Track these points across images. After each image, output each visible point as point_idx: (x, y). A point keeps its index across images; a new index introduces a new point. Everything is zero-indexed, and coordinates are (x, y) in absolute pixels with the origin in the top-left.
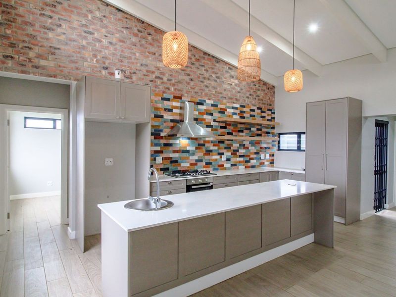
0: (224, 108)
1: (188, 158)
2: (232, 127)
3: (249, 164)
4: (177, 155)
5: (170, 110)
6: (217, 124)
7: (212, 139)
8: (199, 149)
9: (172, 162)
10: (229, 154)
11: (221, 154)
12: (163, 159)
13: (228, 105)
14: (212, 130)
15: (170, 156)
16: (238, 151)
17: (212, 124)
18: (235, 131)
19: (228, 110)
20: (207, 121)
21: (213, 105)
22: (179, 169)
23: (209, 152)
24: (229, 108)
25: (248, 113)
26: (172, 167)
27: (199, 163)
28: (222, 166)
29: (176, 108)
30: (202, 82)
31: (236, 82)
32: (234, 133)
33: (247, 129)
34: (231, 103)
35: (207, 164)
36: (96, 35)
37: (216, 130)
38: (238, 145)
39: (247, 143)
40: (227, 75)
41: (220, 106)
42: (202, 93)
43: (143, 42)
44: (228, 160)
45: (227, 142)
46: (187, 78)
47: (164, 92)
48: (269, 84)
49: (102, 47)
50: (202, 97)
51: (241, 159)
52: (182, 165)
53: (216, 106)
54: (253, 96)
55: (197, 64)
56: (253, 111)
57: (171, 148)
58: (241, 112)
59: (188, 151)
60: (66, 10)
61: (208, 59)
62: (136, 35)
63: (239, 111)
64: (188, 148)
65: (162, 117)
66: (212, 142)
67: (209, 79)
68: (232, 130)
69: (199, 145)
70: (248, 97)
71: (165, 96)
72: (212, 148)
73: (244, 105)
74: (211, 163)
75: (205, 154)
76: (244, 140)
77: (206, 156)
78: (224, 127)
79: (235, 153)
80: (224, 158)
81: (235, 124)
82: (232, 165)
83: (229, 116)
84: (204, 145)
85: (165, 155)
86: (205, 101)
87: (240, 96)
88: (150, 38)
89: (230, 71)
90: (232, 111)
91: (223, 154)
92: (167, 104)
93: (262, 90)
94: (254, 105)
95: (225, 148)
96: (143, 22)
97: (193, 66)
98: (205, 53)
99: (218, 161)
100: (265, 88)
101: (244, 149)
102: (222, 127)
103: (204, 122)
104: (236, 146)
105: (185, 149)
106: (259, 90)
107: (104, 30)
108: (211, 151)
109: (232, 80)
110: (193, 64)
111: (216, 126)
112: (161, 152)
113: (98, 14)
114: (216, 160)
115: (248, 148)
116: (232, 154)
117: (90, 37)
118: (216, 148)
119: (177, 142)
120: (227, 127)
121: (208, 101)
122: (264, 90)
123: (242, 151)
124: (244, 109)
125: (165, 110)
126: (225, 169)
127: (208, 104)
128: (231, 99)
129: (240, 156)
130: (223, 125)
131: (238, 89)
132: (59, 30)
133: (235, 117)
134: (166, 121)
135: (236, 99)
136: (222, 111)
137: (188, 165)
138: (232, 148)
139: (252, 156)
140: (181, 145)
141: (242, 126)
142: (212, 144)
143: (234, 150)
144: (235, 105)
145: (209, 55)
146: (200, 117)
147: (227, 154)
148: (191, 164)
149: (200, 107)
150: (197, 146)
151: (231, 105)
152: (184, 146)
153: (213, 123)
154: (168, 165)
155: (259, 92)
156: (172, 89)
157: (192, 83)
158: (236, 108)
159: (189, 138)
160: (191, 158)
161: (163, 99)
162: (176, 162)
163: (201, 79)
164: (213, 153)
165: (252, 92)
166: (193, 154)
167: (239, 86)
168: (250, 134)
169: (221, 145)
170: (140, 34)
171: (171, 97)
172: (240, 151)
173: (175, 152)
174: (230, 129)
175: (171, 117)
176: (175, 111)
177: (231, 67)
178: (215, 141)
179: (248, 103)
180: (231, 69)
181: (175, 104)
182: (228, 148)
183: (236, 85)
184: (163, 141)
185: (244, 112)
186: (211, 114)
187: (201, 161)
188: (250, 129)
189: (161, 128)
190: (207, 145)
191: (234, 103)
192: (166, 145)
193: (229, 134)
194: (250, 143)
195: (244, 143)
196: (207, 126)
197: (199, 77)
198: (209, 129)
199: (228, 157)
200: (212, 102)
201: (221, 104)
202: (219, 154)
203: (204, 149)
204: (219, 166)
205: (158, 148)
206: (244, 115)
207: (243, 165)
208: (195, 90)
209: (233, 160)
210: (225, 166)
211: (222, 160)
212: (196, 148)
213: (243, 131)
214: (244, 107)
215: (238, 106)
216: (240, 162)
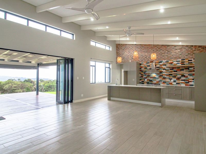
2: (177, 69)
3: (188, 84)
4: (152, 79)
5: (149, 66)
6: (168, 68)
7: (166, 74)
8: (160, 77)
9: (150, 81)
11: (171, 79)
12: (147, 80)
13: (174, 60)
14: (166, 71)
16: (181, 78)
18: (179, 70)
19: (174, 62)
20: (163, 68)
21: (166, 62)
22: (152, 83)
23: (164, 78)
24: (175, 61)
25: (186, 62)
26: (150, 82)
27: (160, 82)
29: (151, 65)
30: (161, 55)
31: (179, 51)
32: (178, 71)
33: (186, 69)
34: (176, 59)
35: (163, 82)
36: (131, 52)
37: (168, 70)
38: (181, 76)
39: (186, 75)
40: (174, 49)
42: (161, 59)
43: (141, 50)
44: (174, 81)
45: (174, 75)
47: (147, 61)
48: (203, 46)
49: (132, 54)
51: (183, 81)
52: (154, 82)
53: (168, 62)
54: (191, 54)
55: (159, 50)
56: (191, 60)
58: (182, 62)
59: (156, 78)
60: (126, 49)
61: (164, 47)
62: (140, 49)
64: (156, 77)
65: (147, 68)
66: (166, 75)
67: (164, 53)
68: (177, 70)
69: (160, 76)
70: (187, 55)
71: (148, 62)
74: (166, 82)
75: (162, 79)
78: (173, 69)
79: (178, 79)
80: (172, 81)
81: (179, 67)
82: (177, 84)
83: (175, 65)
84: (162, 76)
85: (148, 79)
86: (162, 61)
87: (181, 56)
88: (143, 48)
89: (175, 48)
90: (177, 62)
91: (172, 79)
92: (148, 64)
93: (197, 50)
94: (191, 58)
95: (173, 77)
96: (141, 45)
97: (157, 51)
98: (162, 45)
100: (200, 48)
101: (184, 77)
102: (170, 69)
103: (162, 68)
104: (179, 76)
106: (195, 51)
107: (132, 51)
108: (166, 78)
109: (176, 51)
110: (157, 50)
111: (168, 69)
112: (147, 78)
113: (131, 47)
114: (168, 81)
115: (187, 77)
116: (176, 79)
117: (130, 53)
118: (168, 77)
119: (152, 75)
121: (164, 61)
122: (200, 50)
124: (184, 61)
125: (148, 66)
126: (173, 85)
128: (176, 58)
129: (182, 80)
130: (172, 68)
131: (180, 53)
132: (125, 54)
133: (178, 65)
134: (148, 69)
135: (179, 58)
137: (156, 82)
138: (176, 77)
139: (190, 81)
140: (153, 76)
141: (184, 68)
143: (178, 78)
144: (178, 60)
145: (164, 45)
146: (161, 66)
147: (174, 79)
148: (157, 82)
149: (160, 63)
151: (176, 60)
153: (166, 68)
155: (195, 52)
158: (179, 61)
159: (156, 74)
160: (157, 80)
162: (152, 81)
163: (161, 54)
164: (166, 79)
165: (189, 53)
166: (158, 79)
167: (180, 52)
168: (189, 71)
169: (170, 76)
170: (140, 48)
171: (149, 62)
173: (151, 78)
174: (175, 70)
175: (150, 68)
176: (151, 66)
177: (176, 46)
178: (167, 74)
179: (187, 58)
180: (175, 47)
181: (151, 64)
183: (179, 52)
184: (147, 75)
185: (184, 62)
186: (166, 65)
187: (161, 81)
188: (188, 69)
189: (146, 71)
190: (163, 76)
191: (178, 59)
192: (148, 76)
193: (174, 71)
194: (188, 75)
195: (184, 75)
196: (164, 69)
197: (160, 54)
198: (165, 70)
199: (174, 80)
200: (166, 61)
201: (170, 61)
202: (169, 79)
203: (162, 77)
204: (170, 83)
205: (146, 77)
206: (184, 63)
207: (184, 84)
208: (158, 58)
209: (178, 82)
210: (173, 83)
211: (171, 81)
212: (159, 77)
213: (183, 70)
214: (184, 60)
215: (180, 60)
216: (182, 83)
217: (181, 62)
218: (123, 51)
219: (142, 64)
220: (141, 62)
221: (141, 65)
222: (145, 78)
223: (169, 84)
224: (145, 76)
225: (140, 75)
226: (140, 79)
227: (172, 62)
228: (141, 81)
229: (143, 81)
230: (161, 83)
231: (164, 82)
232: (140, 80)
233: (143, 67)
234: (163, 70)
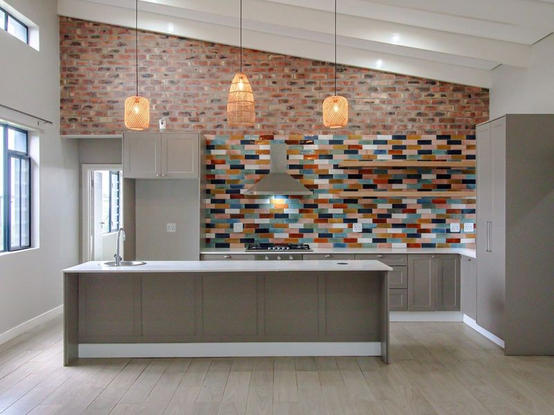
0: (357, 144)
1: (286, 226)
2: (375, 176)
3: (418, 241)
4: (266, 221)
5: (256, 157)
6: (341, 172)
7: (330, 196)
8: (307, 212)
9: (258, 231)
10: (370, 221)
11: (351, 222)
12: (246, 226)
13: (365, 138)
14: (331, 182)
15: (256, 223)
16: (389, 216)
17: (330, 173)
18: (382, 182)
19: (365, 147)
20: (320, 168)
21: (331, 142)
22: (271, 241)
23: (325, 217)
24: (367, 143)
25: (412, 147)
26: (259, 239)
27: (305, 235)
28: (355, 240)
29: (266, 152)
30: (311, 108)
31: (384, 96)
32: (379, 186)
33: (409, 177)
34: (373, 134)
35: (320, 235)
36: (155, 77)
37: (339, 181)
38: (390, 206)
39: (410, 203)
40: (364, 88)
41: (347, 142)
42: (311, 125)
43: (214, 70)
44: (366, 231)
45: (361, 202)
46: (283, 107)
47: (245, 133)
48: (470, 88)
49: (163, 89)
50: (310, 132)
51: (399, 231)
52: (276, 235)
53: (340, 142)
54: (426, 115)
55: (301, 82)
56: (429, 142)
57: (256, 211)
58: (394, 147)
59: (286, 215)
60: (122, 57)
61: (321, 70)
62: (204, 64)
63: (391, 146)
64: (286, 211)
65: (242, 167)
66: (330, 201)
68: (375, 181)
69: (306, 206)
70: (413, 120)
71: (247, 137)
72: (331, 211)
73: (404, 134)
74: (330, 236)
75: (316, 221)
76: (405, 198)
77: (319, 224)
78: (359, 177)
79: (381, 219)
80: (357, 228)
81: (382, 170)
82: (375, 241)
83: (369, 159)
84: (316, 206)
85: (248, 221)
86: (316, 138)
87: (393, 120)
88: (223, 62)
89: (369, 80)
90: (375, 147)
91: (355, 221)
92: (251, 149)
93: (450, 101)
94: (428, 133)
95: (360, 211)
96: (213, 44)
97: (292, 87)
98: (316, 63)
99: (344, 232)
100: (458, 95)
101: (404, 212)
102: (351, 177)
103: (314, 170)
104: (383, 207)
105: (280, 212)
106: (441, 103)
107: (163, 69)
108: (330, 216)
109: (373, 94)
110: (293, 83)
111: (340, 175)
112: (241, 216)
113: (157, 51)
114: (341, 230)
115: (414, 211)
116: (374, 221)
117: (148, 80)
118: (340, 211)
119: (268, 201)
120: (364, 175)
121: (321, 137)
122: (458, 101)
123: (399, 217)
124: (404, 142)
125: (248, 157)
126: (360, 245)
127: (322, 142)
128: (374, 127)
129: (395, 226)
130: (356, 172)
131: (389, 108)
132: (117, 81)
133: (380, 157)
134: (248, 173)
135: (384, 127)
136: (353, 150)
137: (286, 236)
138: (374, 211)
139: (423, 226)
140: (273, 207)
141: (401, 172)
142: (332, 205)
143: (380, 215)
144: (380, 137)
145: (324, 63)
146: (308, 162)
147: (365, 221)
148: (292, 235)
149: (306, 147)
150: (302, 208)
151: (372, 138)
152: (279, 207)
153: (332, 171)
154: (253, 235)
155: (441, 108)
156: (258, 126)
157: (292, 113)
158: (385, 142)
159: (287, 196)
160: (291, 226)
161: (244, 142)
162: (265, 231)
163: (309, 104)
164: (333, 219)
165: (422, 109)
166: (295, 220)
167: (389, 102)
168: (420, 186)
169: (350, 206)
170: (209, 61)
171: (256, 138)
172: (394, 216)
173: (262, 216)
174: (369, 179)
175: (257, 167)
176: (262, 157)
177: (370, 73)
178: (338, 200)
179: (415, 129)
180: (370, 77)
181: (262, 147)
182: (367, 211)
183: (383, 102)
184: (244, 202)
185: (404, 147)
186: (330, 157)
187: (311, 231)
188: (418, 177)
189: (240, 183)
190: (320, 206)
191: (379, 133)
192: (247, 206)
193: (366, 187)
194: (418, 203)
195: (404, 202)
196: (322, 177)
197: (304, 102)
198: (326, 181)
199: (366, 227)
200: (331, 137)
201: (350, 138)
202: (346, 221)
203: (315, 212)
204: (347, 240)
205: (237, 211)
206: (404, 152)
207: (403, 242)
208: (298, 123)
209: (378, 232)
210: (360, 240)
211: (354, 231)
212: (301, 211)
213: (400, 182)
214: (404, 137)
215: (389, 138)
216: (394, 235)
217: (389, 147)
218: (105, 66)
219: (220, 147)
220: (214, 133)
221: (214, 152)
222: (233, 216)
223: (342, 242)
224: (233, 207)
225: (208, 201)
226: (208, 221)
227: (353, 146)
228: (212, 235)
229: (222, 231)
230: (309, 240)
231: (324, 237)
232: (209, 226)
233: (223, 162)
234: (317, 181)
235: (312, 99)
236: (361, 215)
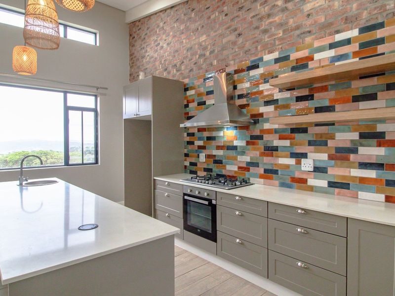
0: (307, 55)
1: (236, 159)
2: (332, 94)
4: (221, 153)
5: (212, 92)
6: (287, 95)
7: (276, 125)
8: (253, 144)
9: (215, 162)
10: (324, 157)
11: (300, 156)
12: (207, 157)
13: (317, 44)
14: (276, 109)
15: (214, 154)
16: (355, 151)
17: (275, 98)
18: (344, 101)
19: (317, 57)
20: (266, 93)
21: (277, 61)
22: (224, 172)
23: (271, 150)
24: (321, 49)
25: (393, 38)
26: (216, 169)
27: (252, 169)
28: (304, 181)
30: (257, 28)
32: (338, 107)
33: (389, 87)
34: (331, 34)
35: (266, 171)
36: (161, 44)
37: (286, 107)
38: (355, 136)
41: (295, 56)
42: (257, 48)
43: (188, 24)
44: (319, 170)
45: (313, 130)
47: (207, 71)
50: (256, 55)
51: (372, 174)
52: (228, 167)
53: (287, 58)
57: (214, 143)
58: (363, 46)
59: (235, 148)
60: (149, 37)
63: (357, 45)
64: (236, 143)
65: (204, 103)
66: (276, 131)
67: (269, 16)
68: (331, 100)
69: (252, 137)
71: (208, 75)
72: (277, 143)
73: (380, 21)
74: (275, 172)
75: (262, 154)
76: (382, 121)
77: (265, 158)
78: (310, 97)
79: (342, 154)
80: (307, 165)
81: (342, 84)
82: (332, 184)
84: (261, 138)
85: (208, 152)
86: (261, 59)
88: (193, 14)
90: (332, 53)
91: (304, 156)
95: (310, 143)
96: (187, 2)
97: (240, 13)
99: (291, 168)
101: (379, 145)
102: (299, 99)
103: (260, 97)
104: (345, 137)
105: (231, 144)
107: (164, 36)
108: (276, 149)
110: (241, 9)
111: (287, 99)
112: (204, 148)
113: (161, 24)
114: (288, 166)
116: (331, 157)
117: (158, 48)
118: (287, 143)
119: (221, 134)
120: (315, 95)
121: (268, 57)
123: (372, 152)
124: (379, 34)
125: (208, 93)
126: (312, 189)
127: (268, 62)
128: (331, 24)
129: (364, 165)
130: (305, 92)
133: (338, 64)
135: (347, 20)
136: (302, 64)
137: (235, 168)
138: (330, 143)
140: (225, 139)
141: (374, 81)
142: (277, 136)
143: (339, 150)
144: (339, 37)
146: (255, 89)
147: (318, 157)
148: (239, 168)
149: (253, 73)
150: (249, 139)
151: (327, 41)
152: (230, 139)
153: (278, 96)
154: (212, 165)
156: (215, 62)
157: (240, 40)
158: (348, 42)
159: (236, 128)
160: (239, 158)
161: (206, 80)
162: (221, 162)
163: (255, 24)
164: (279, 153)
166: (243, 153)
169: (297, 135)
170: (186, 18)
171: (213, 74)
172: (362, 150)
173: (219, 148)
174: (322, 99)
178: (284, 130)
182: (319, 143)
184: (206, 134)
185: (381, 41)
187: (256, 165)
190: (266, 137)
191: (338, 32)
192: (209, 138)
193: (318, 110)
195: (380, 128)
196: (267, 103)
197: (251, 23)
198: (271, 108)
199: (318, 165)
200: (276, 55)
201: (297, 50)
202: (293, 155)
203: (261, 144)
204: (295, 180)
205: (201, 143)
206: (380, 49)
207: (378, 191)
208: (246, 49)
209: (337, 172)
210: (312, 182)
211: (303, 169)
212: (248, 143)
213: (372, 97)
214: (381, 25)
215: (354, 33)
216: (362, 180)
217: (355, 47)
218: (142, 46)
219: (192, 88)
220: (189, 77)
221: (189, 93)
222: (200, 147)
223: (288, 181)
224: (200, 139)
225: (185, 134)
226: (186, 151)
227: (302, 59)
228: (187, 163)
229: (193, 160)
230: (255, 176)
231: (270, 173)
232: (187, 155)
233: (193, 101)
234: (263, 109)
235: (258, 17)
236: (312, 148)
